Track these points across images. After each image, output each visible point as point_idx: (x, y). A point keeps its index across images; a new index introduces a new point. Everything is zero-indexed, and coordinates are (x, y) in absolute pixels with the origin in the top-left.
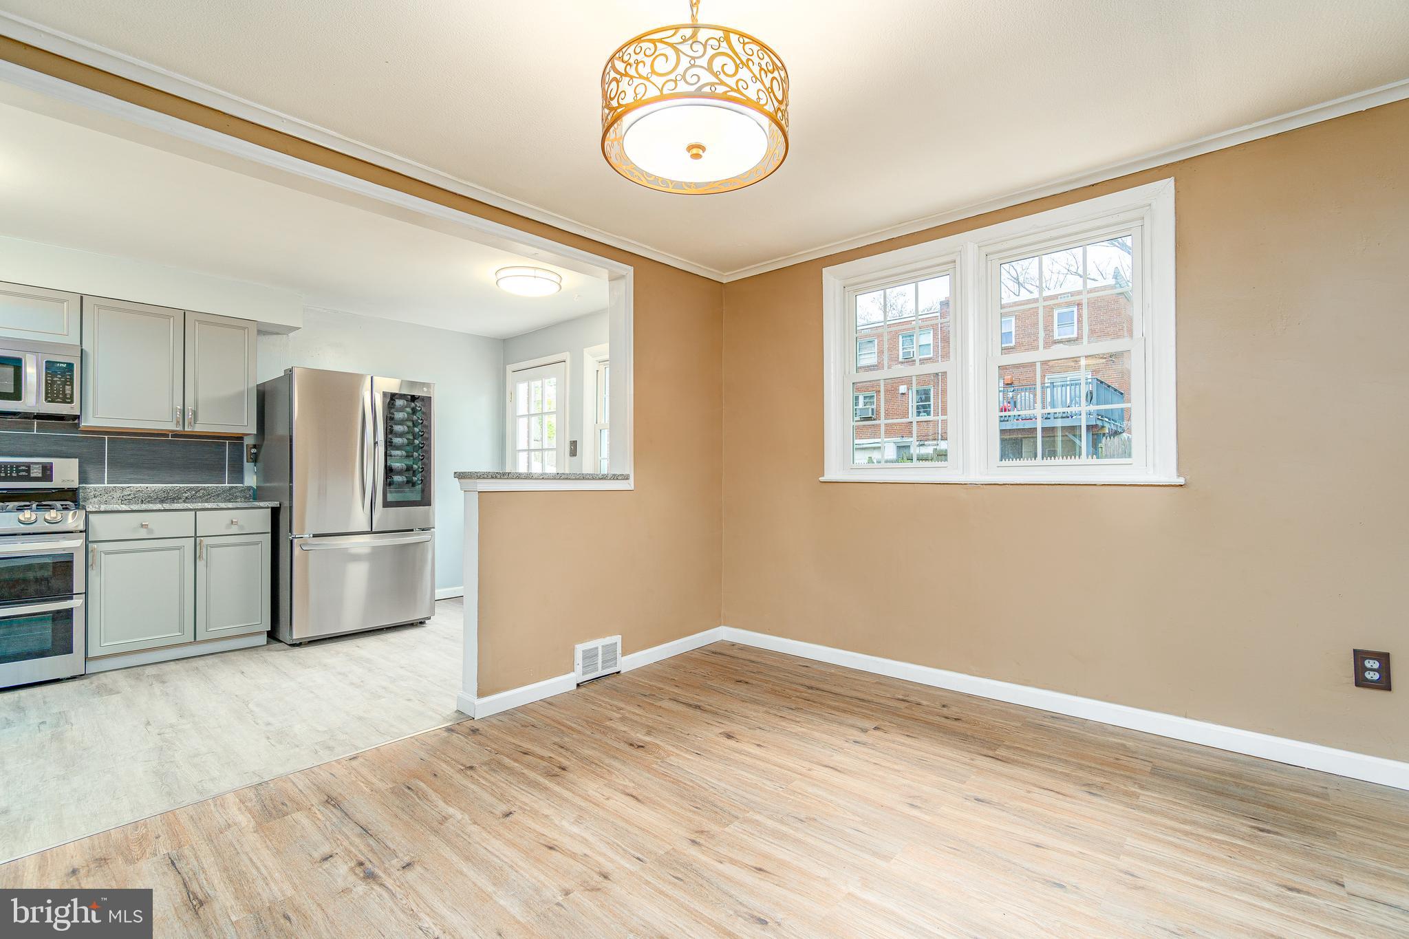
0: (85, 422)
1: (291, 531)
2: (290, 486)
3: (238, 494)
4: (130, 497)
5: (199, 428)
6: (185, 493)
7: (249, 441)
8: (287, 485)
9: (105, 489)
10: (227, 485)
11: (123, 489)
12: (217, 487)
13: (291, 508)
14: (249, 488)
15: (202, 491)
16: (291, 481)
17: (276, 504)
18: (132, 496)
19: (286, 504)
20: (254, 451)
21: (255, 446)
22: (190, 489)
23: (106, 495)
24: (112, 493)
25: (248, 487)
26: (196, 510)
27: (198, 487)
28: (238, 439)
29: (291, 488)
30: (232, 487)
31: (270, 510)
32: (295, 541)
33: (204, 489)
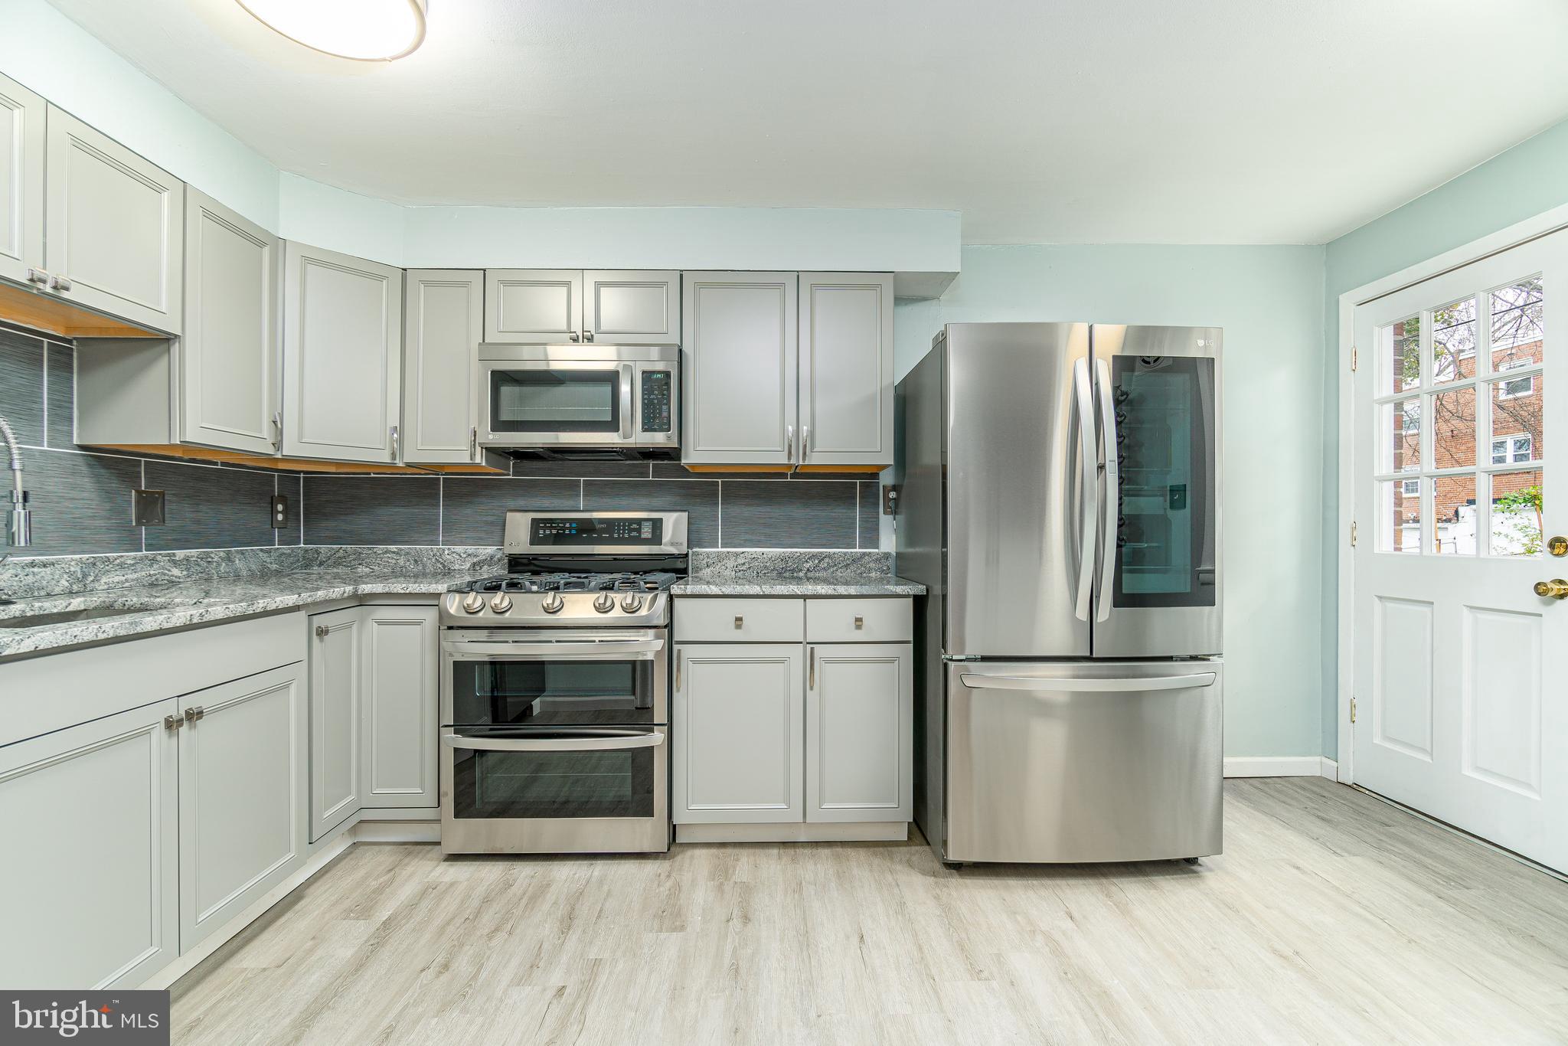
0: (685, 459)
1: (944, 646)
2: (943, 553)
3: (872, 565)
4: (744, 568)
5: (815, 459)
6: (807, 562)
7: (887, 479)
8: (938, 550)
9: (719, 554)
10: (857, 550)
11: (737, 555)
12: (845, 554)
13: (944, 597)
14: (887, 556)
15: (827, 560)
16: (945, 544)
17: (920, 589)
18: (747, 566)
19: (937, 590)
20: (892, 495)
21: (894, 488)
22: (813, 556)
23: (720, 564)
24: (725, 561)
25: (885, 553)
26: (805, 597)
27: (821, 553)
28: (870, 475)
29: (945, 556)
30: (864, 554)
31: (911, 600)
32: (952, 666)
33: (829, 556)
